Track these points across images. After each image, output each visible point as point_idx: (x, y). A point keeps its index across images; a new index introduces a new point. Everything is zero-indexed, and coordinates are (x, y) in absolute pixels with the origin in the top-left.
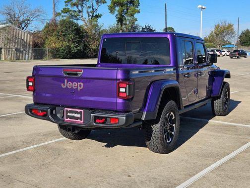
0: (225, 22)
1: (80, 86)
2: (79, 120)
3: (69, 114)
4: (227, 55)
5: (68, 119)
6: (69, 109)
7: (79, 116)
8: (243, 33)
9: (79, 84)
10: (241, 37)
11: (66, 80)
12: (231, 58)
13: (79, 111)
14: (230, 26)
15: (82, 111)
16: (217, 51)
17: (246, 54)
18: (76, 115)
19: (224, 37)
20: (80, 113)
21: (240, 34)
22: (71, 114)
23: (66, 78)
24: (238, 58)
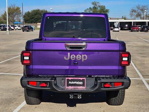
0: (14, 5)
1: (85, 57)
2: (81, 87)
3: (70, 82)
4: (18, 29)
5: (70, 87)
6: (70, 78)
7: (81, 83)
8: (26, 14)
9: (83, 56)
10: (25, 16)
11: (69, 54)
12: (23, 31)
13: (81, 79)
14: (18, 9)
15: (85, 79)
16: (12, 26)
17: (33, 29)
18: (77, 83)
19: (14, 16)
20: (83, 81)
21: (24, 14)
22: (73, 83)
23: (69, 51)
24: (28, 31)
